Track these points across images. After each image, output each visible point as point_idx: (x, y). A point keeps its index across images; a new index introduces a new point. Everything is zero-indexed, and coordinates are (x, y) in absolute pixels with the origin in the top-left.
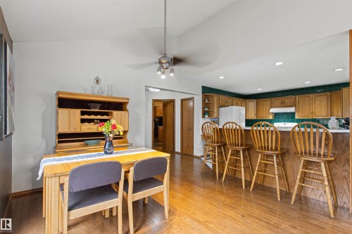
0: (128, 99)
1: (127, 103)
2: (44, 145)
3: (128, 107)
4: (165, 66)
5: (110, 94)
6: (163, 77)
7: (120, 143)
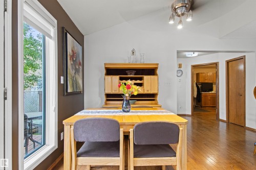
0: (157, 64)
1: (157, 68)
2: (100, 101)
3: (158, 72)
4: (179, 12)
5: (142, 61)
6: (180, 27)
7: (152, 104)
